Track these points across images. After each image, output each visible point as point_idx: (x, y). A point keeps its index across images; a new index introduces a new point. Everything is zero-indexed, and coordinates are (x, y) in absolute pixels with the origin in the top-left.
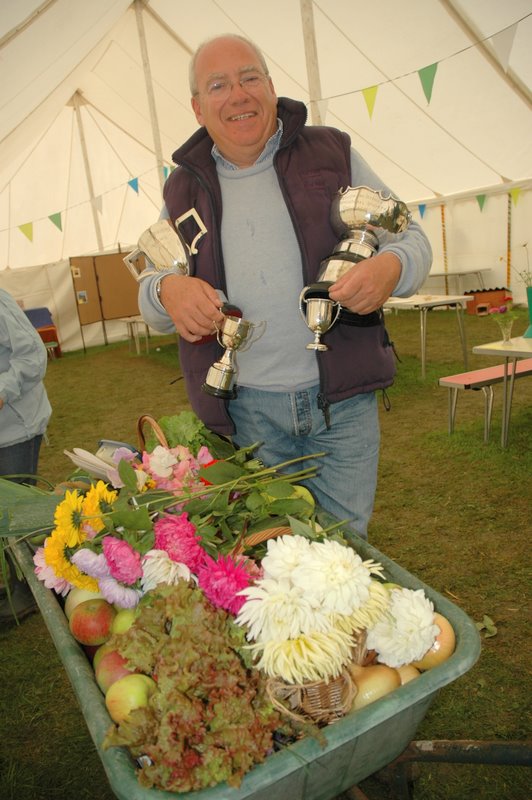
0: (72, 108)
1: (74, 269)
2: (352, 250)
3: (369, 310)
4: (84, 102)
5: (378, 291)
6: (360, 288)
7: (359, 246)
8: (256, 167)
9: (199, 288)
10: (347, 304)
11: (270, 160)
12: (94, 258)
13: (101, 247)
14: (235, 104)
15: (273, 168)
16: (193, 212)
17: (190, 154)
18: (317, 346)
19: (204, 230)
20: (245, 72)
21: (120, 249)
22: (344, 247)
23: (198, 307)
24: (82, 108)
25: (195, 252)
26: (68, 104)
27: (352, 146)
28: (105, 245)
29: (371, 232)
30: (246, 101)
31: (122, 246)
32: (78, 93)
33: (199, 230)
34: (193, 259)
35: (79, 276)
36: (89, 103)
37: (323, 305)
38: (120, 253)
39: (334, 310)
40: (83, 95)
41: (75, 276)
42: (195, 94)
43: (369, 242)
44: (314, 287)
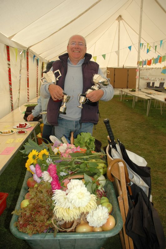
0: (118, 21)
1: (108, 71)
2: (94, 88)
3: (94, 101)
4: (122, 19)
5: (97, 97)
6: (93, 96)
7: (96, 87)
8: (77, 65)
9: (58, 88)
10: (89, 99)
11: (81, 65)
12: (115, 68)
13: (118, 65)
14: (75, 48)
15: (81, 67)
16: (58, 70)
17: (63, 58)
18: (81, 107)
19: (61, 75)
20: (80, 42)
21: (123, 67)
22: (92, 87)
23: (58, 92)
24: (121, 21)
25: (58, 80)
26: (116, 20)
27: (99, 67)
28: (120, 65)
29: (99, 85)
30: (78, 48)
31: (124, 66)
32: (120, 16)
33: (59, 75)
34: (57, 81)
35: (109, 73)
36: (123, 20)
37: (84, 98)
38: (123, 68)
39: (86, 100)
40: (122, 17)
41: (108, 73)
42: (68, 44)
43: (98, 87)
44: (84, 94)
